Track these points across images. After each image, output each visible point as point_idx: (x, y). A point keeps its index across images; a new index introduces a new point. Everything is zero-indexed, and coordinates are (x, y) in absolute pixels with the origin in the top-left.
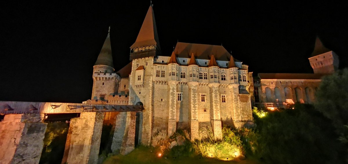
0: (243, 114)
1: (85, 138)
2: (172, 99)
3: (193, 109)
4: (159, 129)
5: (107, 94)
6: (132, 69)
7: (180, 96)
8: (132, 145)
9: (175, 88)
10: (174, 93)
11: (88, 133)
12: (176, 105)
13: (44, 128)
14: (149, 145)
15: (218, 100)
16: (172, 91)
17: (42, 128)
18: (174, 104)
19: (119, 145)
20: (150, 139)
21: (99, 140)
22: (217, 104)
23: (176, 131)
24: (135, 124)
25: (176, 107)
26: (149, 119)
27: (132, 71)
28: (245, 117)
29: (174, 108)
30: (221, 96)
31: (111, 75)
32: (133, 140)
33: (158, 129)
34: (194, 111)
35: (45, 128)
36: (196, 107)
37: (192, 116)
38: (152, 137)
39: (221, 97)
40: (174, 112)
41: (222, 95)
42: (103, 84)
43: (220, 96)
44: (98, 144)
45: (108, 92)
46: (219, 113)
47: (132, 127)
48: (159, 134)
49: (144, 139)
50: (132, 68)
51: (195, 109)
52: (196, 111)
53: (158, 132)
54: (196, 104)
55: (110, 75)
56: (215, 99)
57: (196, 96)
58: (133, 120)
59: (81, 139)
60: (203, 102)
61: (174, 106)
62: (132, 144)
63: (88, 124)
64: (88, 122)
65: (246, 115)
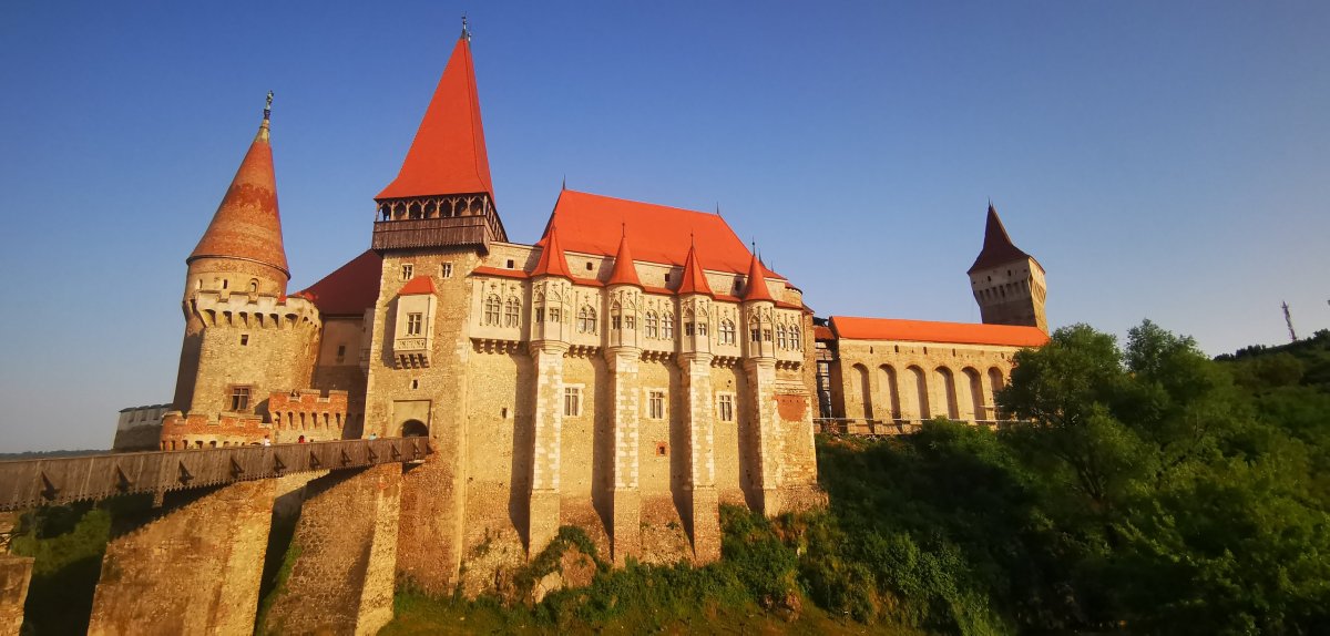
0: (788, 460)
1: (188, 599)
2: (544, 411)
3: (621, 449)
4: (491, 529)
5: (261, 386)
6: (382, 288)
7: (576, 398)
8: (383, 602)
9: (557, 369)
10: (554, 387)
11: (202, 577)
12: (559, 434)
13: (19, 579)
14: (451, 593)
15: (710, 415)
16: (547, 382)
17: (10, 581)
18: (553, 430)
19: (327, 606)
20: (455, 571)
21: (249, 600)
22: (705, 428)
23: (557, 534)
24: (396, 513)
25: (558, 440)
26: (451, 489)
27: (381, 293)
28: (795, 472)
29: (552, 445)
30: (718, 397)
31: (284, 304)
32: (387, 579)
33: (487, 530)
34: (624, 454)
35: (22, 581)
36: (633, 440)
37: (618, 473)
38: (463, 563)
39: (718, 401)
40: (553, 461)
41: (718, 393)
42: (244, 342)
43: (714, 397)
44: (247, 619)
45: (267, 376)
46: (712, 460)
47: (386, 528)
48: (491, 546)
49: (432, 569)
50: (382, 281)
51: (631, 448)
52: (631, 454)
53: (489, 541)
54: (633, 430)
55: (279, 304)
56: (700, 409)
57: (632, 398)
58: (390, 500)
59: (165, 604)
60: (657, 419)
61: (553, 439)
62: (383, 599)
63: (203, 536)
64: (200, 529)
65: (795, 465)
